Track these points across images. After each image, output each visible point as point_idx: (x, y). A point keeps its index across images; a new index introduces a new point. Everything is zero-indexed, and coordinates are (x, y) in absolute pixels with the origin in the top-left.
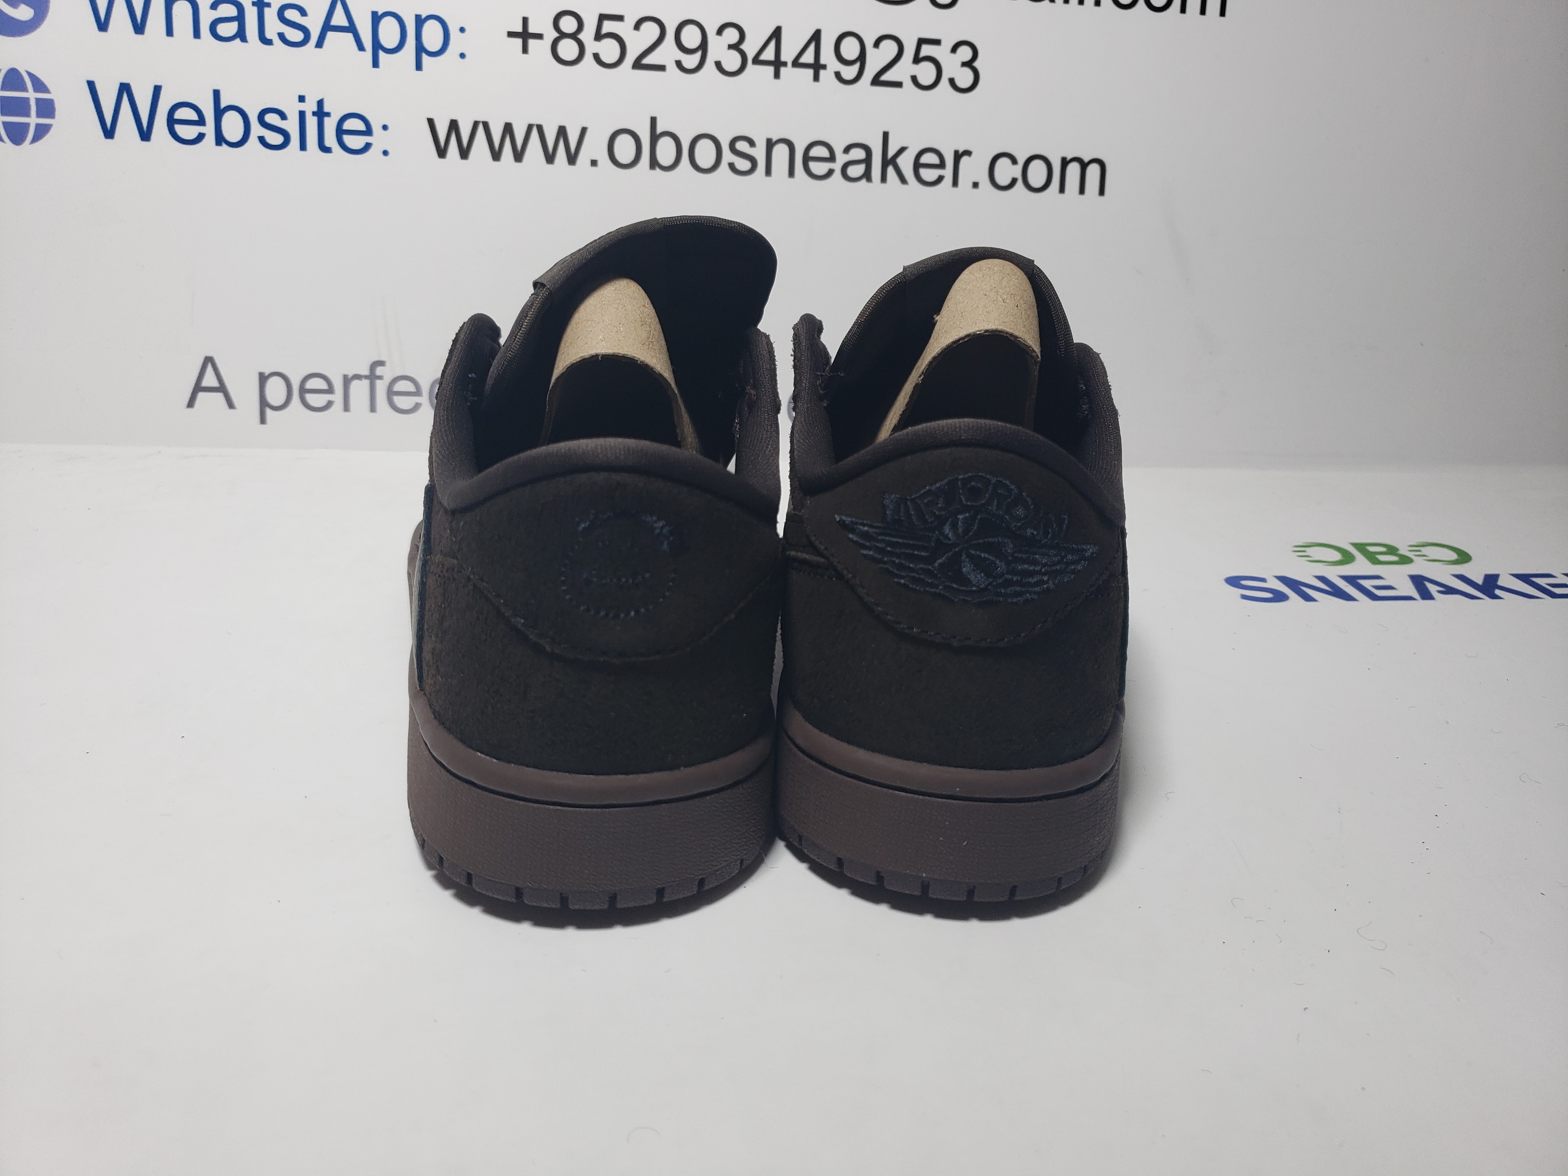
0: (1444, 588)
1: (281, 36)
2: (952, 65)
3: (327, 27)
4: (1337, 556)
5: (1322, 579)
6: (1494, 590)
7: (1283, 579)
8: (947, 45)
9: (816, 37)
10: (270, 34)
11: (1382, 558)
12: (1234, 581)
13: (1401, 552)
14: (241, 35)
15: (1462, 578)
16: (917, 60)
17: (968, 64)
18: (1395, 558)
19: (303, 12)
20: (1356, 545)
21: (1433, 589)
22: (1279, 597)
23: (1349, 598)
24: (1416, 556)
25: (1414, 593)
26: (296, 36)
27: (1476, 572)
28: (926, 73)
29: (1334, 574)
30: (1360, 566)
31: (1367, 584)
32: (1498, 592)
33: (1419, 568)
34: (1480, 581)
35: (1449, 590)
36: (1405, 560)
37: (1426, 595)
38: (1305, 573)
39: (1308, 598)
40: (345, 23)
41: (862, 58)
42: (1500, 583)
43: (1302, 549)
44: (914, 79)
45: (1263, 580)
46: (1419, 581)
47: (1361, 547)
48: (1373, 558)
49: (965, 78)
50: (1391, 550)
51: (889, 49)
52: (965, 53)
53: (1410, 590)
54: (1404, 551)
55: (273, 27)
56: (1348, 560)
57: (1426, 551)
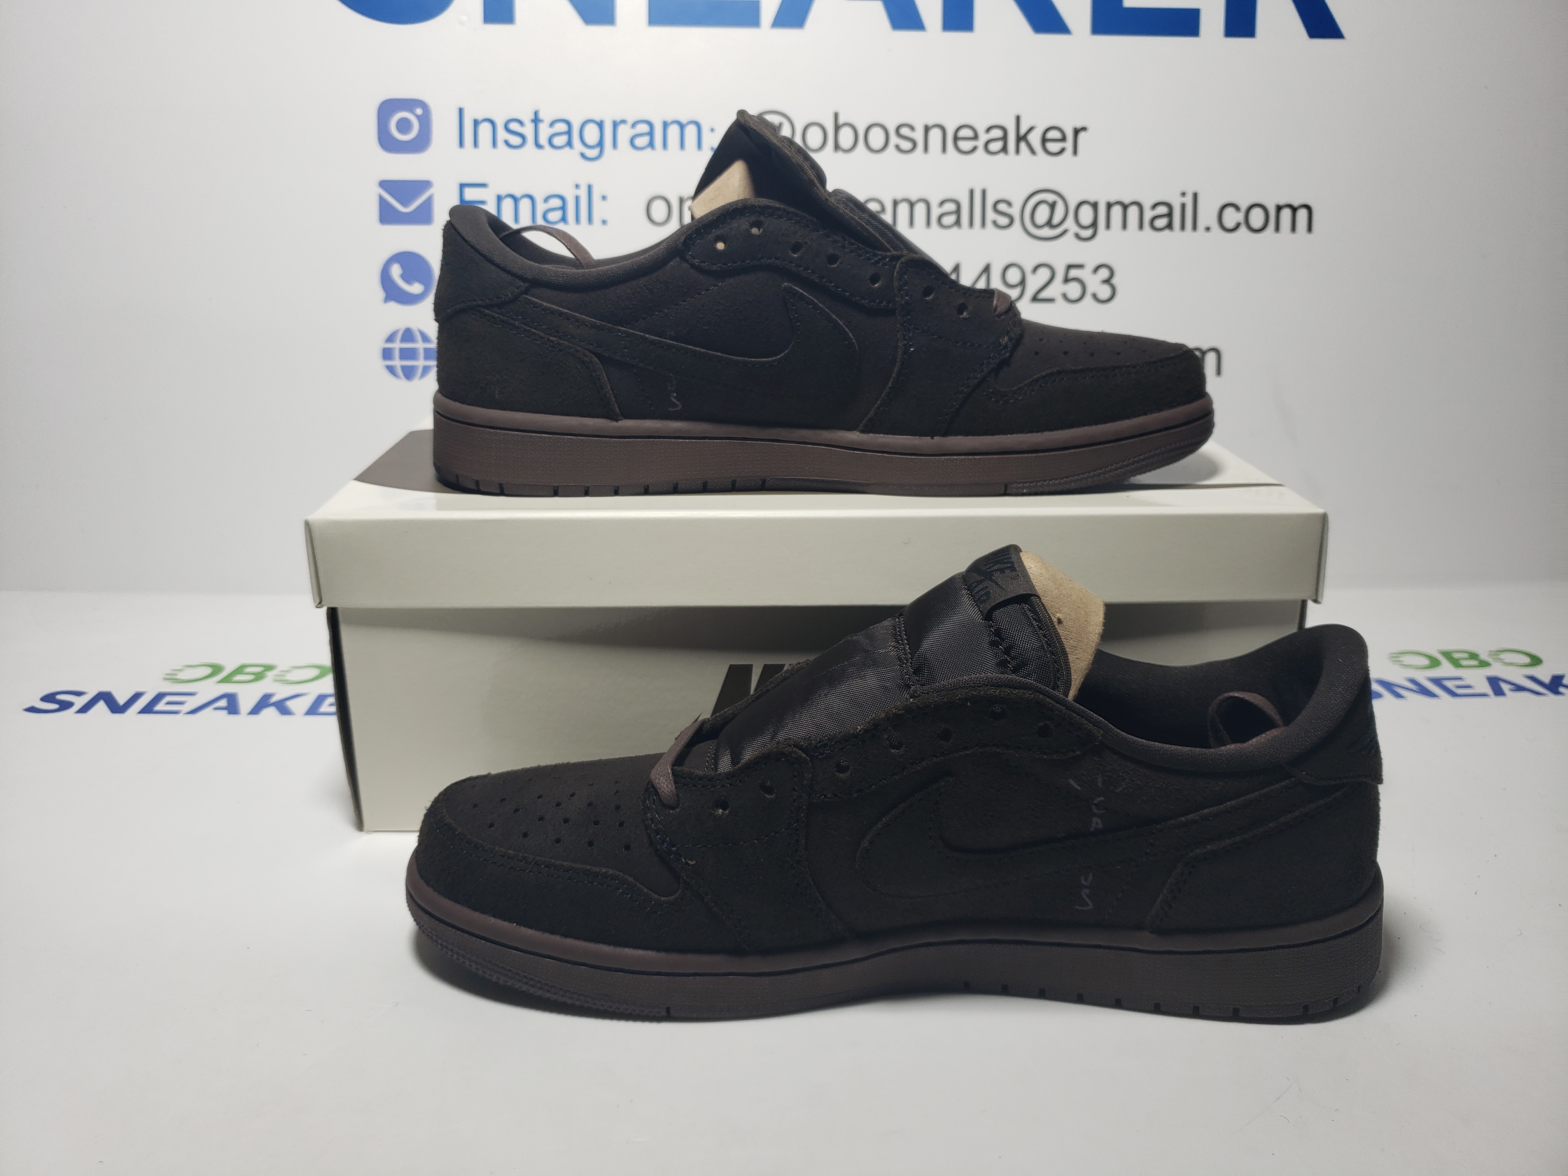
0: (1515, 686)
2: (1095, 283)
4: (1426, 662)
5: (1413, 681)
6: (1558, 688)
7: (1381, 682)
8: (1090, 267)
9: (987, 269)
11: (1464, 663)
13: (1482, 657)
15: (1533, 679)
16: (1067, 280)
17: (1107, 281)
18: (1475, 663)
20: (1443, 653)
21: (1505, 687)
22: (1376, 696)
23: (1432, 695)
24: (1494, 660)
25: (1489, 691)
27: (1544, 674)
28: (1074, 290)
29: (1422, 677)
30: (1446, 670)
31: (1449, 684)
32: (1561, 689)
33: (1496, 670)
34: (1547, 680)
35: (1519, 688)
36: (1484, 664)
37: (1499, 692)
38: (1396, 676)
39: (1399, 696)
41: (1023, 282)
42: (1564, 682)
43: (1396, 656)
44: (1065, 296)
46: (1495, 683)
47: (1447, 654)
48: (1456, 663)
49: (1104, 292)
50: (1473, 656)
51: (1044, 275)
52: (1104, 273)
53: (1487, 689)
54: (1484, 656)
56: (1434, 663)
57: (1503, 656)
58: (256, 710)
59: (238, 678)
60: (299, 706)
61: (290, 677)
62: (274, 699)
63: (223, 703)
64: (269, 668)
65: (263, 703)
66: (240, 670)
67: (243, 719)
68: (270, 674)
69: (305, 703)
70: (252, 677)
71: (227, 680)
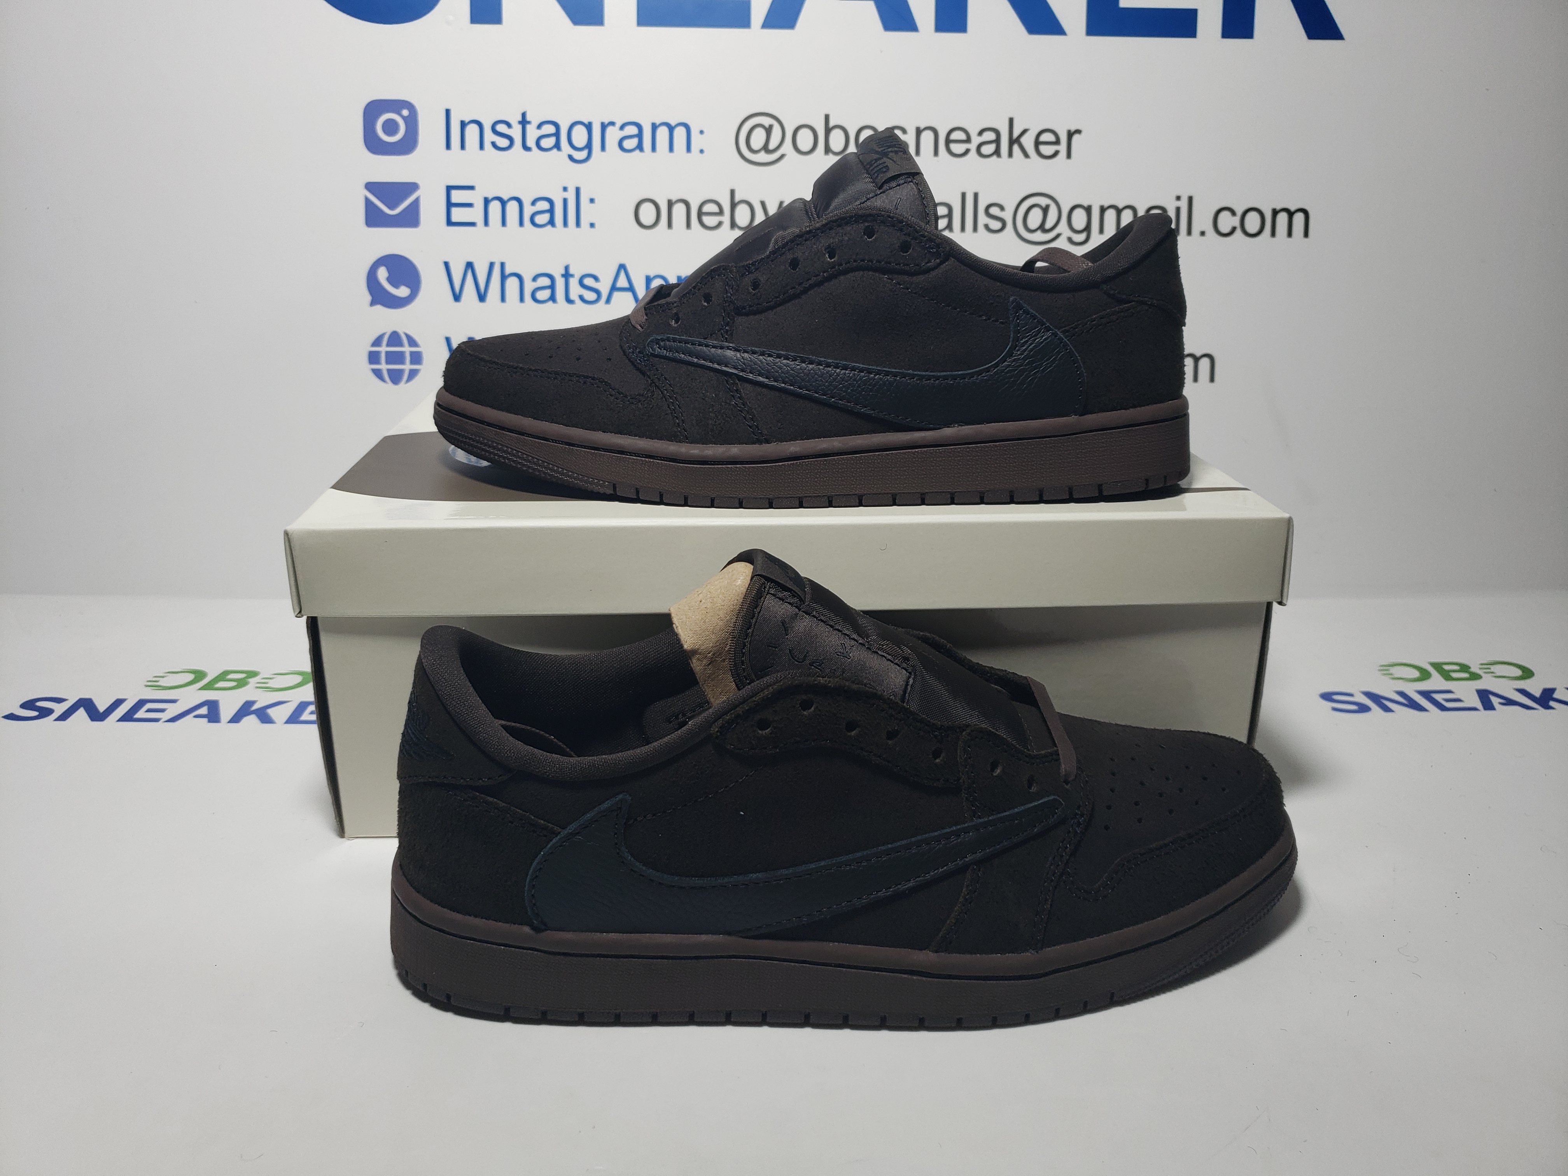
0: (1505, 700)
1: (581, 298)
3: (614, 288)
4: (1416, 674)
5: (1402, 694)
6: (1549, 702)
7: (1368, 695)
10: (573, 296)
11: (1454, 675)
12: (1327, 697)
13: (1473, 670)
14: (553, 298)
15: (1522, 691)
18: (1466, 675)
19: (596, 279)
20: (1434, 665)
21: (1495, 700)
22: (1363, 709)
23: (1421, 708)
24: (1485, 673)
25: (1479, 705)
26: (590, 296)
29: (1411, 690)
30: (1436, 682)
31: (1438, 697)
32: (1552, 703)
33: (1486, 683)
34: (1537, 694)
35: (1509, 702)
36: (1475, 677)
37: (1488, 706)
38: (1386, 688)
39: (1387, 709)
40: (626, 285)
42: (1555, 696)
43: (1386, 669)
45: (1351, 695)
46: (1485, 696)
47: (1438, 666)
48: (1447, 676)
50: (1464, 668)
53: (1476, 702)
54: (1475, 669)
55: (575, 290)
57: (1495, 669)
58: (236, 719)
59: (221, 684)
60: (280, 714)
61: (272, 684)
62: (255, 707)
63: (204, 711)
64: (253, 674)
65: (245, 710)
66: (223, 676)
67: (223, 727)
68: (253, 681)
69: (286, 711)
70: (233, 684)
71: (209, 687)
